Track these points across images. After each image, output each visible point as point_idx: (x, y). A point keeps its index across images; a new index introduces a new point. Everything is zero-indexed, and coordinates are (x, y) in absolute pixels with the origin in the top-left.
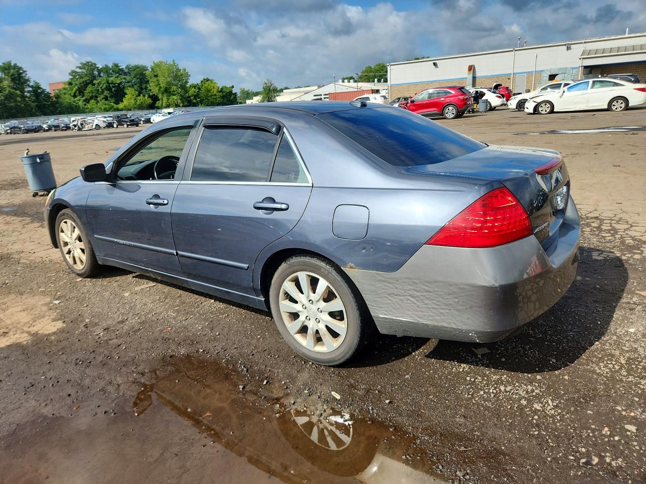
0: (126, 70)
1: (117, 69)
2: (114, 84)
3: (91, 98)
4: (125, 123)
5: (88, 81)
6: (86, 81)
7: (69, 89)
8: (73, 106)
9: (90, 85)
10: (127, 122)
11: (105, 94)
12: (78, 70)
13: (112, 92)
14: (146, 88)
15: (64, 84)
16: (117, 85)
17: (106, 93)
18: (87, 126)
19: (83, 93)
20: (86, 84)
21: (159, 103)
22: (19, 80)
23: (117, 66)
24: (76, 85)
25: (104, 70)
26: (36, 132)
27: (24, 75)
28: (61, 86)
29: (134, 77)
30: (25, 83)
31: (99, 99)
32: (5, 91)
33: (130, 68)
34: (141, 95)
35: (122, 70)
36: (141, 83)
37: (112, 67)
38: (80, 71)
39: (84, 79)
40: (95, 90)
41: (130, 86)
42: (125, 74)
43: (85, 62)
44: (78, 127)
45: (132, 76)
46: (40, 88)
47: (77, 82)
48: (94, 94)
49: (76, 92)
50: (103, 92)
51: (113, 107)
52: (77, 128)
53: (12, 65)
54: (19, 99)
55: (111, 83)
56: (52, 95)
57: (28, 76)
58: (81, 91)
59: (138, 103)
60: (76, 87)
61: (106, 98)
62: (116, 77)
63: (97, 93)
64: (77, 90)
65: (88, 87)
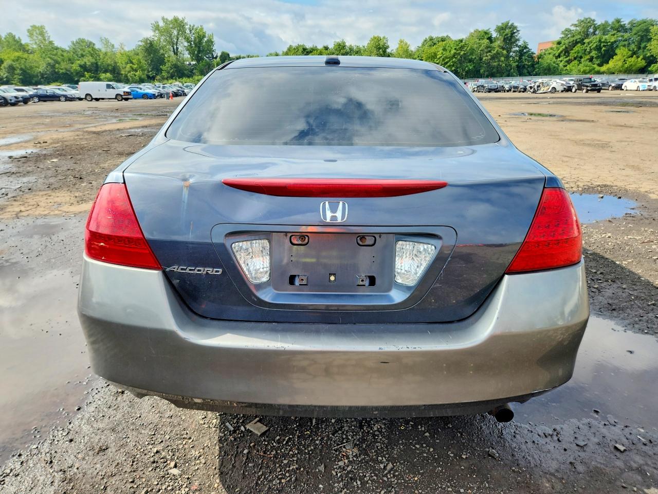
0: (628, 26)
1: (617, 25)
2: (607, 43)
3: (575, 59)
4: (585, 88)
5: (578, 40)
6: (576, 40)
7: (555, 49)
8: (551, 67)
9: (579, 44)
10: (587, 86)
11: (591, 54)
12: (573, 28)
13: (601, 52)
14: (645, 47)
15: (553, 43)
16: (609, 44)
17: (594, 53)
18: (542, 89)
19: (569, 54)
20: (575, 43)
21: (654, 66)
22: (510, 40)
23: (618, 21)
24: (565, 44)
25: (601, 27)
26: (496, 92)
27: (516, 34)
28: (548, 46)
29: (635, 34)
30: (514, 43)
31: (582, 60)
32: (494, 50)
33: (634, 24)
34: (634, 56)
35: (623, 27)
36: (641, 41)
37: (613, 23)
38: (574, 29)
39: (575, 38)
40: (583, 50)
41: (624, 46)
42: (626, 31)
43: (582, 19)
44: (534, 89)
45: (633, 33)
46: (526, 47)
47: (567, 42)
48: (579, 55)
49: (562, 52)
50: (590, 53)
51: (594, 69)
52: (532, 90)
53: (509, 24)
54: (503, 59)
55: (604, 42)
56: (534, 55)
57: (519, 35)
58: (567, 52)
59: (626, 66)
60: (564, 47)
61: (591, 60)
62: (612, 35)
63: (583, 54)
64: (563, 50)
65: (576, 47)
